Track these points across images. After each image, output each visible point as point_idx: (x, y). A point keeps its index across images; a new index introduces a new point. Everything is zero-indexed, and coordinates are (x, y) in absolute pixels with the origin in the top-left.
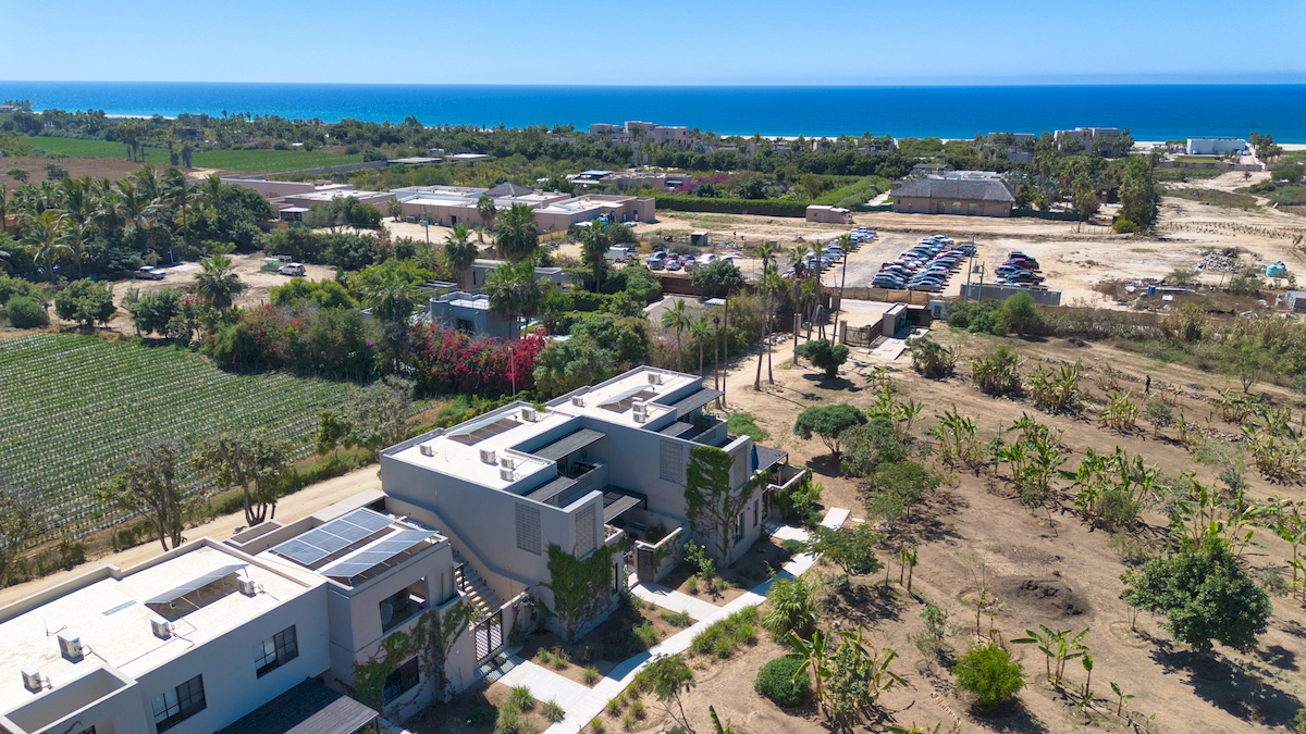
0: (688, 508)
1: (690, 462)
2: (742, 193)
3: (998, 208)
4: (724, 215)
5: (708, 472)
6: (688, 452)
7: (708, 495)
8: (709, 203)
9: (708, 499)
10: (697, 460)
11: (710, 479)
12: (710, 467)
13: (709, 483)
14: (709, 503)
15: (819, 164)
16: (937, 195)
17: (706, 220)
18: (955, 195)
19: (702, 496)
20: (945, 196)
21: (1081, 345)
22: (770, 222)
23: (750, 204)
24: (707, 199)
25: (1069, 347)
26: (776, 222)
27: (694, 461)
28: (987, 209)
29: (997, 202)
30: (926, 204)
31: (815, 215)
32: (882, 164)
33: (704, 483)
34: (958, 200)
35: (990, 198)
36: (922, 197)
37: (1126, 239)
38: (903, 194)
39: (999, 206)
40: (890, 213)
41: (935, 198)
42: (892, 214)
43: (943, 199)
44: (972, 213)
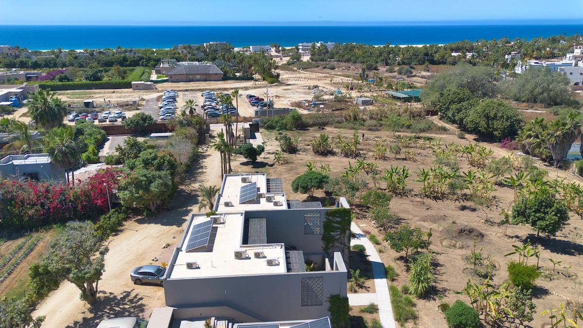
0: (324, 246)
1: (325, 220)
2: (87, 78)
4: (82, 91)
5: (338, 222)
6: (324, 214)
7: (337, 235)
8: (69, 85)
9: (337, 237)
10: (330, 218)
11: (339, 226)
12: (339, 219)
13: (338, 228)
14: (337, 240)
15: (109, 62)
16: (187, 73)
17: (73, 94)
18: (197, 72)
19: (333, 237)
20: (192, 73)
21: (323, 129)
22: (114, 92)
23: (96, 84)
24: (67, 83)
25: (320, 130)
26: (117, 92)
27: (328, 219)
28: (212, 78)
29: (216, 74)
30: (184, 78)
31: (137, 86)
32: (142, 60)
33: (334, 229)
34: (198, 74)
35: (212, 73)
36: (182, 74)
37: (276, 85)
38: (172, 74)
39: (217, 76)
40: (168, 83)
41: (188, 74)
42: (169, 83)
43: (192, 74)
44: (206, 80)
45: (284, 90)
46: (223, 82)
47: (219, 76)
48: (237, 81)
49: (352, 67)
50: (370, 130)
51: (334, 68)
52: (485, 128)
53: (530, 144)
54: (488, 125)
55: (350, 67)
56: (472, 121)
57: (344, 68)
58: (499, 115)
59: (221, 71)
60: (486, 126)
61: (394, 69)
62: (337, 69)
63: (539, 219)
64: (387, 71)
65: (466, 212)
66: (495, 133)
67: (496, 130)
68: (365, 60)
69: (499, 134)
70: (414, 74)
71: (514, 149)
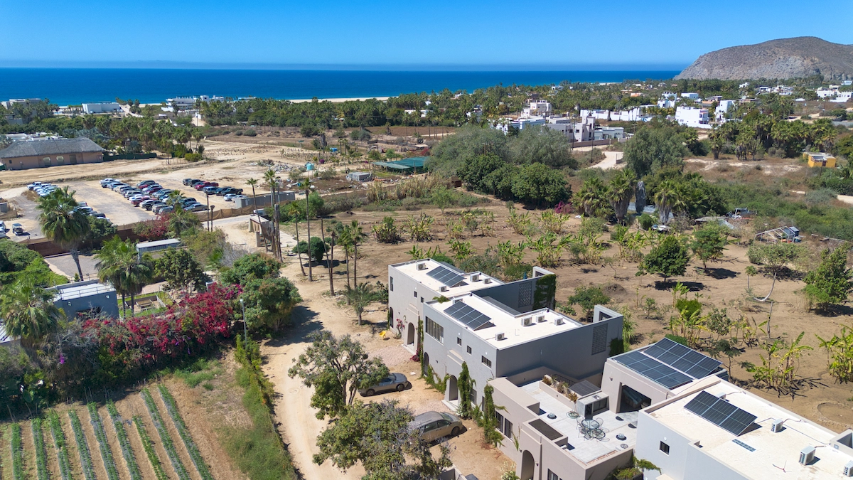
1: (535, 289)
3: (94, 157)
5: (545, 290)
6: (535, 284)
7: (545, 303)
10: (539, 286)
11: (546, 293)
12: (546, 287)
13: (546, 296)
16: (40, 153)
18: (57, 151)
20: (49, 152)
27: (538, 288)
28: (85, 159)
29: (93, 152)
30: (36, 161)
33: (543, 298)
34: (61, 154)
35: (85, 150)
36: (32, 156)
37: (205, 163)
38: (13, 156)
39: (95, 155)
40: (7, 172)
41: (42, 155)
42: (9, 172)
43: (48, 155)
44: (74, 163)
45: (224, 168)
46: (107, 163)
47: (97, 154)
48: (130, 161)
49: (281, 132)
50: (408, 209)
51: (255, 135)
52: (536, 194)
53: (589, 206)
54: (539, 190)
55: (279, 133)
56: (523, 188)
57: (269, 133)
58: (550, 179)
59: (99, 147)
60: (536, 192)
61: (344, 133)
62: (259, 135)
63: (670, 264)
64: (334, 136)
65: (590, 274)
66: (546, 198)
67: (548, 195)
68: (297, 121)
69: (552, 198)
70: (374, 139)
71: (570, 213)
